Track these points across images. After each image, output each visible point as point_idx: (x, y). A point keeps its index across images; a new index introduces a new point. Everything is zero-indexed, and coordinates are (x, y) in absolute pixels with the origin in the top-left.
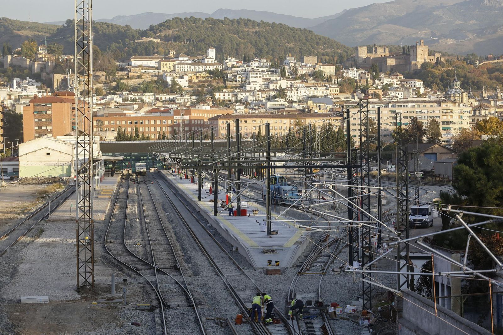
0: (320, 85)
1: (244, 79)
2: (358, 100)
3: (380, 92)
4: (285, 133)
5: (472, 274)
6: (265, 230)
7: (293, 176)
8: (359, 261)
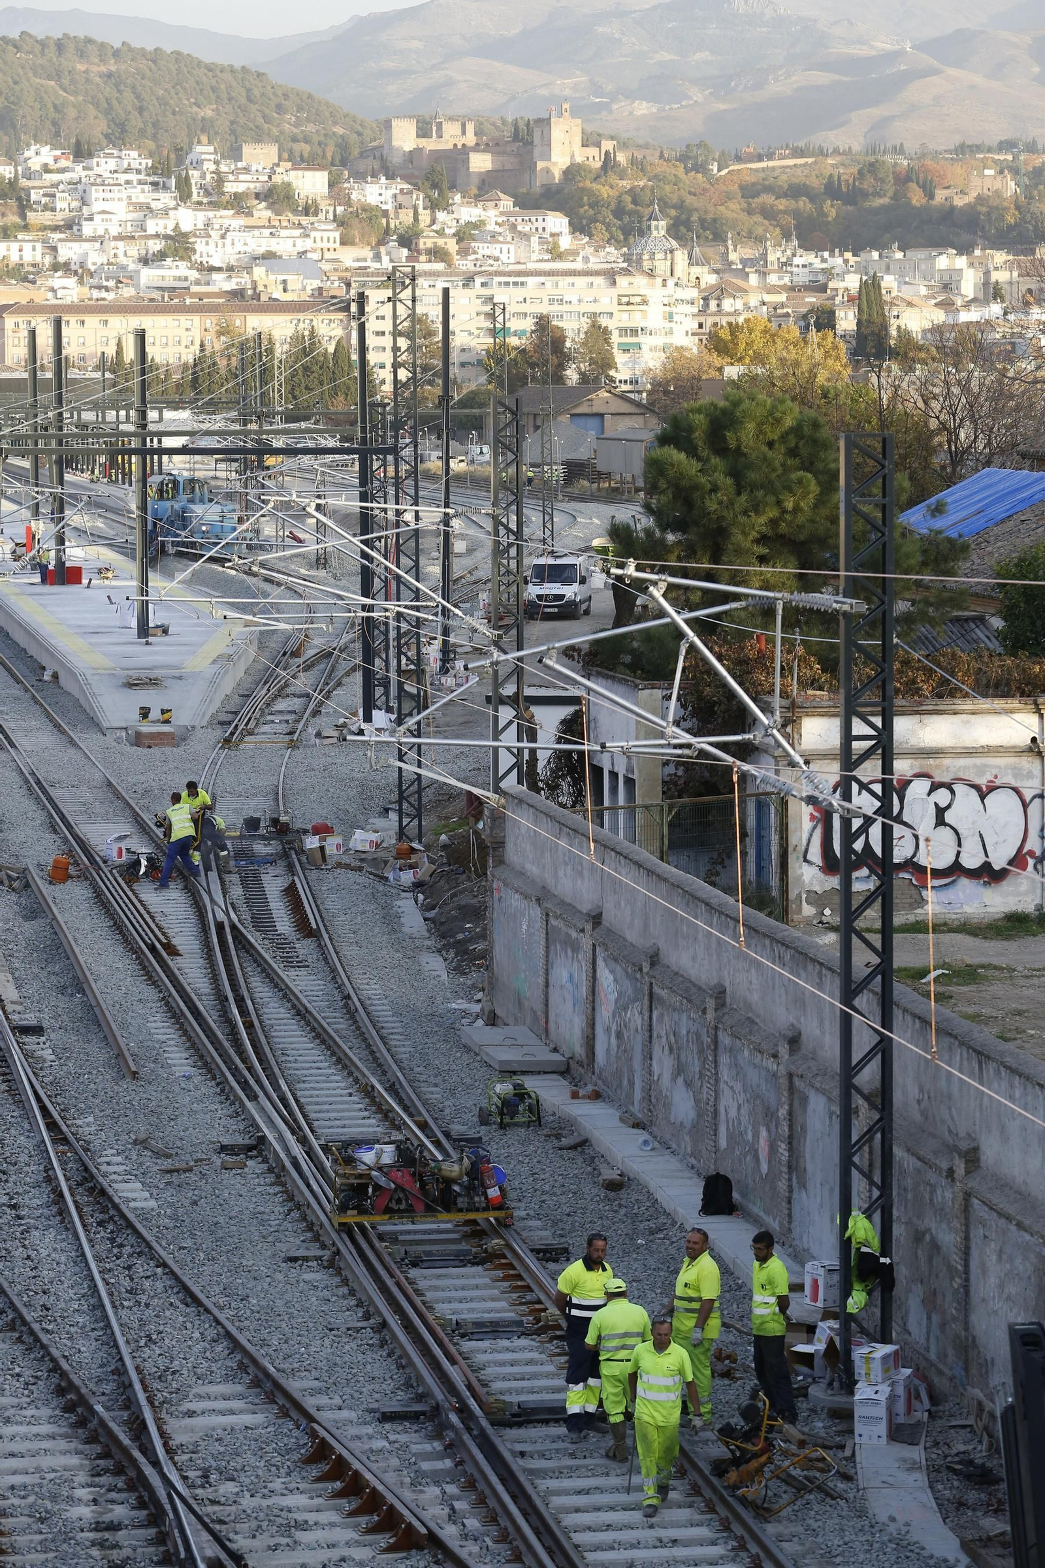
0: (285, 224)
1: (75, 204)
2: (391, 268)
3: (452, 246)
4: (189, 357)
5: (689, 746)
6: (134, 623)
7: (212, 474)
8: (389, 710)
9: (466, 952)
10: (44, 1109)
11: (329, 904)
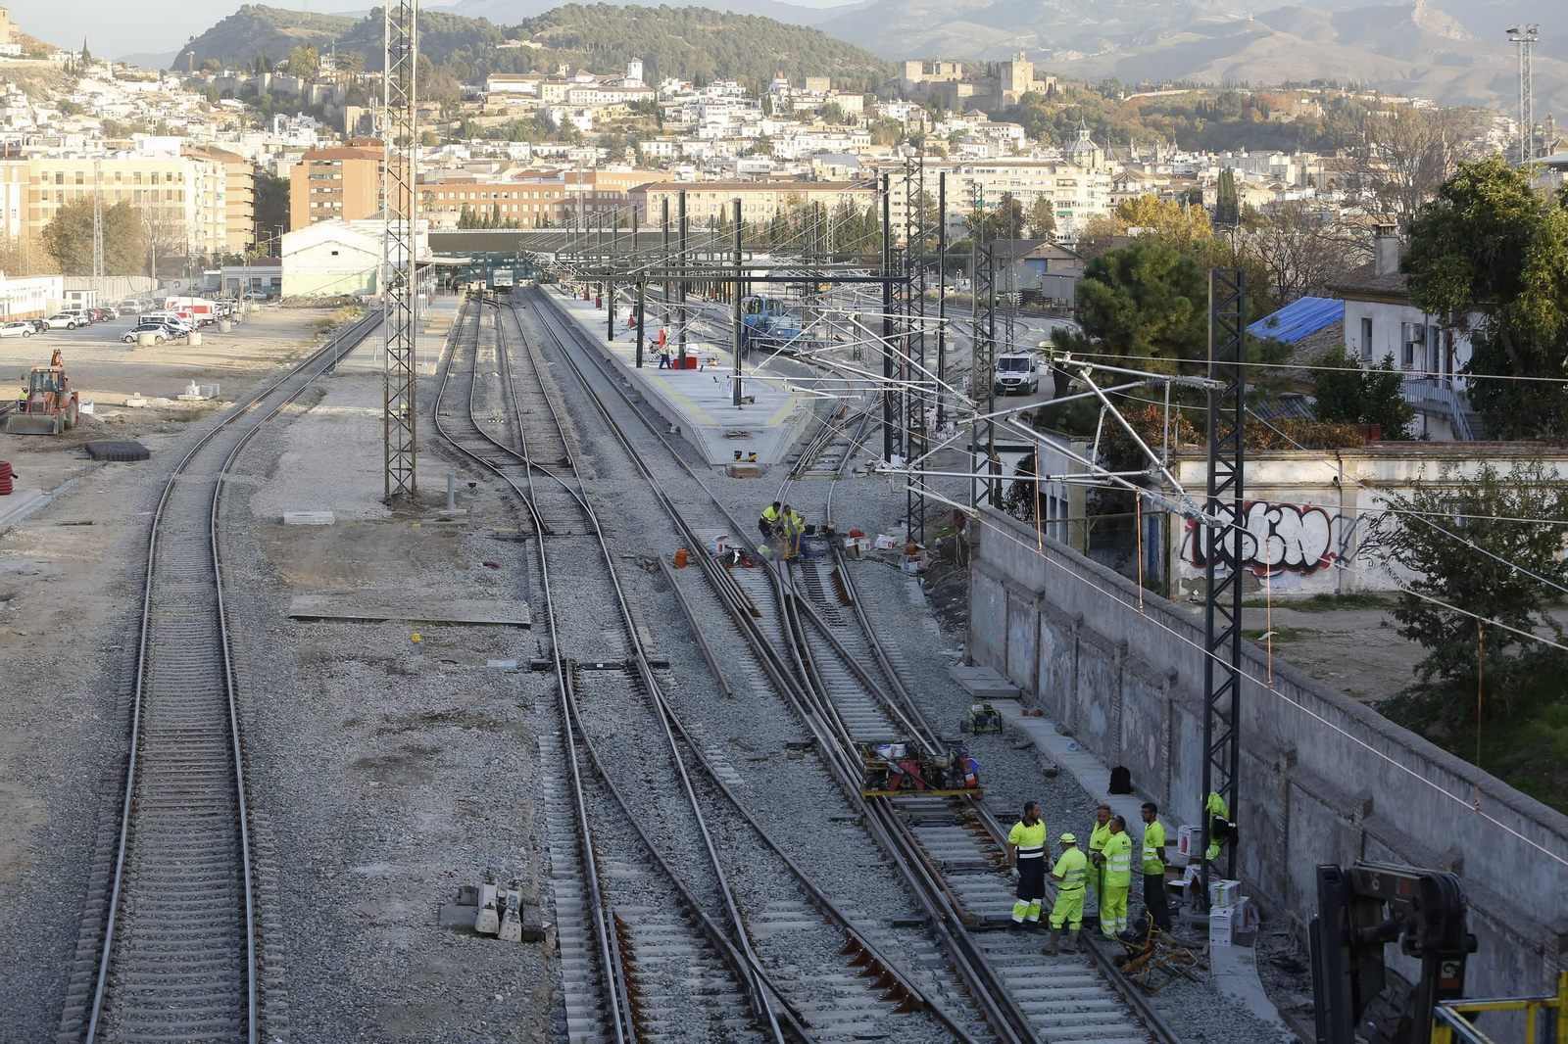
0: (834, 130)
1: (694, 117)
2: (905, 160)
3: (946, 146)
4: (769, 218)
5: (1105, 478)
6: (731, 395)
7: (784, 296)
8: (902, 455)
9: (953, 617)
10: (669, 717)
11: (860, 584)
